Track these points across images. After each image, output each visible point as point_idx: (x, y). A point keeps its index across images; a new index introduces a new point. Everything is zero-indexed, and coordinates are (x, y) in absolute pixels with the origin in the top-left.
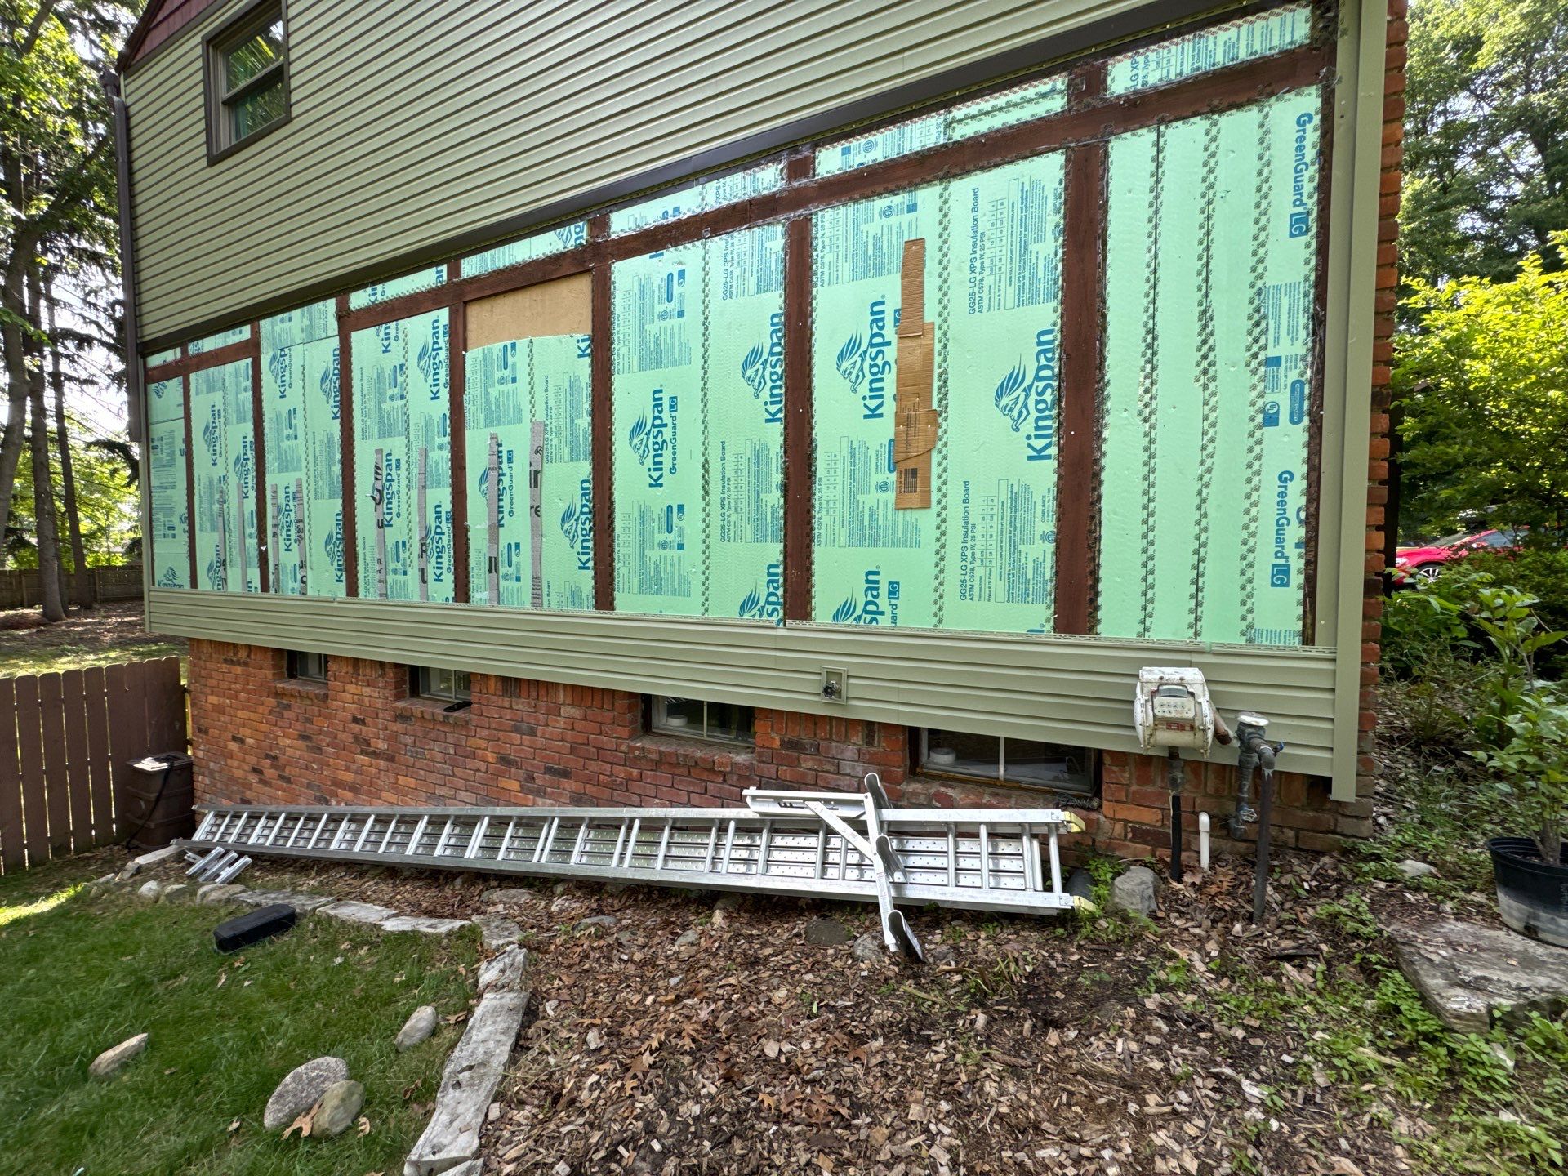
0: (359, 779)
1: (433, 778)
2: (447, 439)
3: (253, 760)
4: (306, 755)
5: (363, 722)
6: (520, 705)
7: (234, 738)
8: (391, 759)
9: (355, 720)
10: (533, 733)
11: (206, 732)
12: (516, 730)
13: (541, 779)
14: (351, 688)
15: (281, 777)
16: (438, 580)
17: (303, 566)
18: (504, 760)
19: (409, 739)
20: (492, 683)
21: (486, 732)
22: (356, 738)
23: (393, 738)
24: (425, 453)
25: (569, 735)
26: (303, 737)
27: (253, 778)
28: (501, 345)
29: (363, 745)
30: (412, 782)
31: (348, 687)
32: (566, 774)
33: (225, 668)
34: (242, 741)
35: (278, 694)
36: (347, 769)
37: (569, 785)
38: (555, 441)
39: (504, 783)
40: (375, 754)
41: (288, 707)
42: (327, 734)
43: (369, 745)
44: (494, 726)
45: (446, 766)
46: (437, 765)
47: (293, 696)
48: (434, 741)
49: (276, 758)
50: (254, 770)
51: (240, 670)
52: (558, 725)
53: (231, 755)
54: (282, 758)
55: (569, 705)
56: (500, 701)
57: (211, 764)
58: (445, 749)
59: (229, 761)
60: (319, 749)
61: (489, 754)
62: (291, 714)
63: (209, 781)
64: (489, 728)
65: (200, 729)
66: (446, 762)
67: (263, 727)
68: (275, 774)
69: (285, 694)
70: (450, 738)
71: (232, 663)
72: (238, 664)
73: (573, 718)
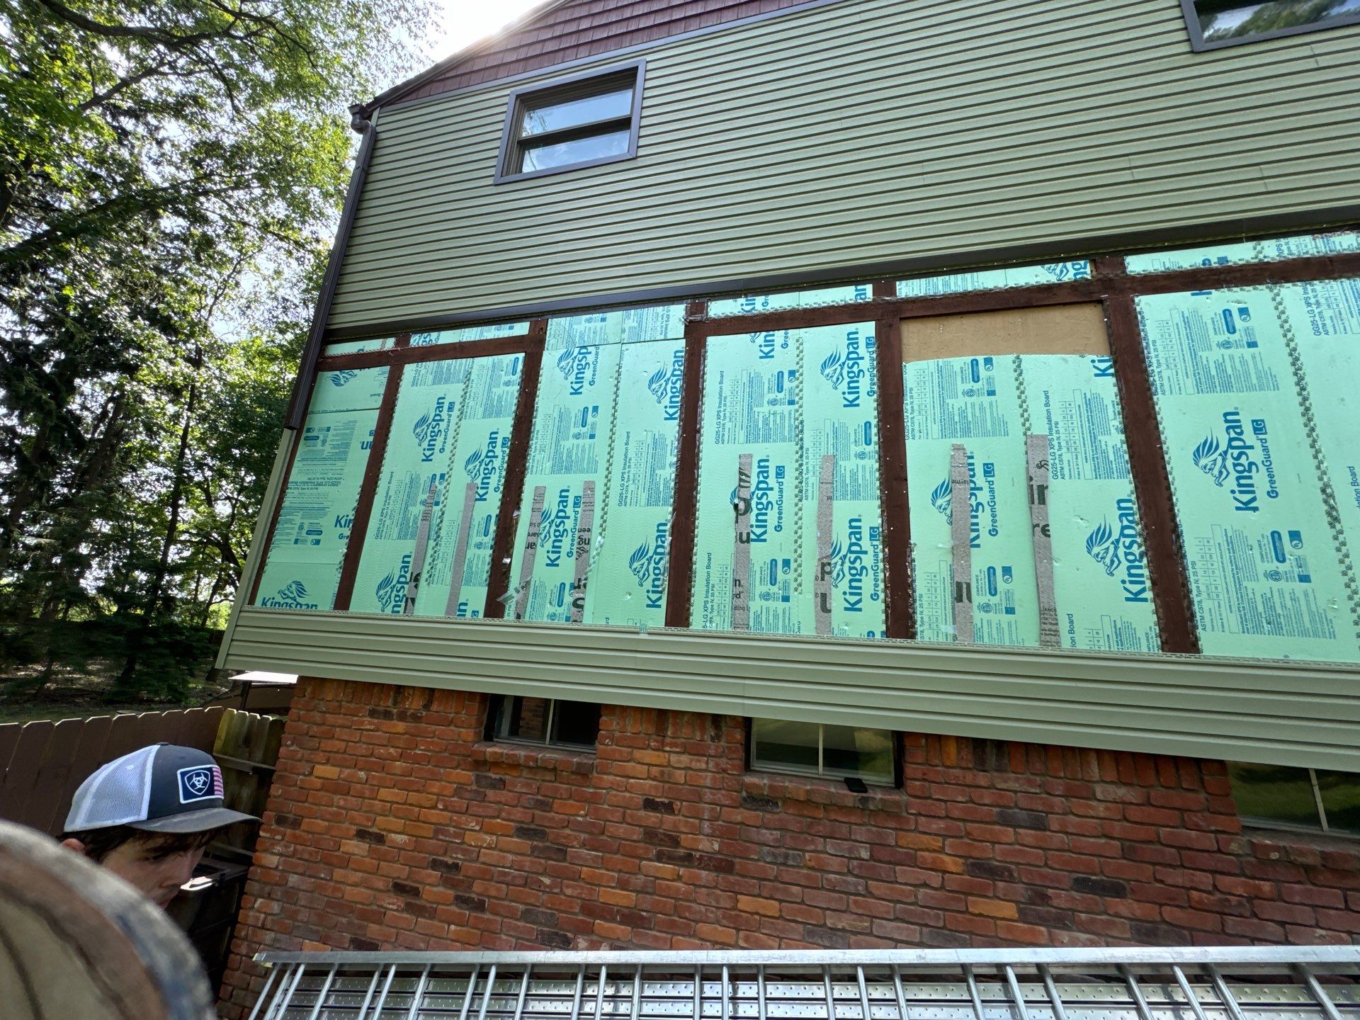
0: (646, 902)
1: (821, 898)
2: (873, 448)
3: (399, 871)
4: (527, 862)
5: (669, 808)
6: (1012, 782)
7: (362, 835)
8: (723, 866)
9: (650, 804)
10: (1039, 824)
11: (296, 824)
12: (1006, 821)
13: (1062, 899)
14: (649, 756)
15: (460, 900)
16: (853, 608)
17: (579, 585)
18: (979, 867)
19: (768, 835)
20: (952, 749)
21: (942, 824)
22: (651, 835)
23: (732, 834)
24: (831, 461)
25: (1118, 828)
26: (523, 832)
27: (393, 903)
28: (969, 359)
30: (772, 907)
31: (638, 754)
32: (1117, 890)
33: (368, 723)
34: (380, 839)
35: (480, 764)
36: (623, 885)
37: (1125, 906)
38: (1066, 457)
39: (980, 905)
40: (687, 860)
41: (501, 784)
42: (579, 827)
43: (676, 842)
44: (956, 814)
45: (850, 879)
46: (831, 876)
47: (515, 766)
48: (825, 837)
49: (456, 867)
50: (399, 888)
51: (401, 726)
52: (1092, 813)
53: (345, 862)
54: (471, 868)
55: (1112, 782)
56: (969, 777)
57: (293, 879)
58: (850, 850)
59: (339, 873)
60: (562, 852)
61: (946, 858)
62: (503, 795)
63: (275, 907)
64: (947, 817)
65: (281, 820)
66: (850, 872)
67: (434, 816)
68: (451, 893)
69: (496, 764)
70: (861, 833)
71: (387, 715)
72: (402, 717)
73: (1123, 803)
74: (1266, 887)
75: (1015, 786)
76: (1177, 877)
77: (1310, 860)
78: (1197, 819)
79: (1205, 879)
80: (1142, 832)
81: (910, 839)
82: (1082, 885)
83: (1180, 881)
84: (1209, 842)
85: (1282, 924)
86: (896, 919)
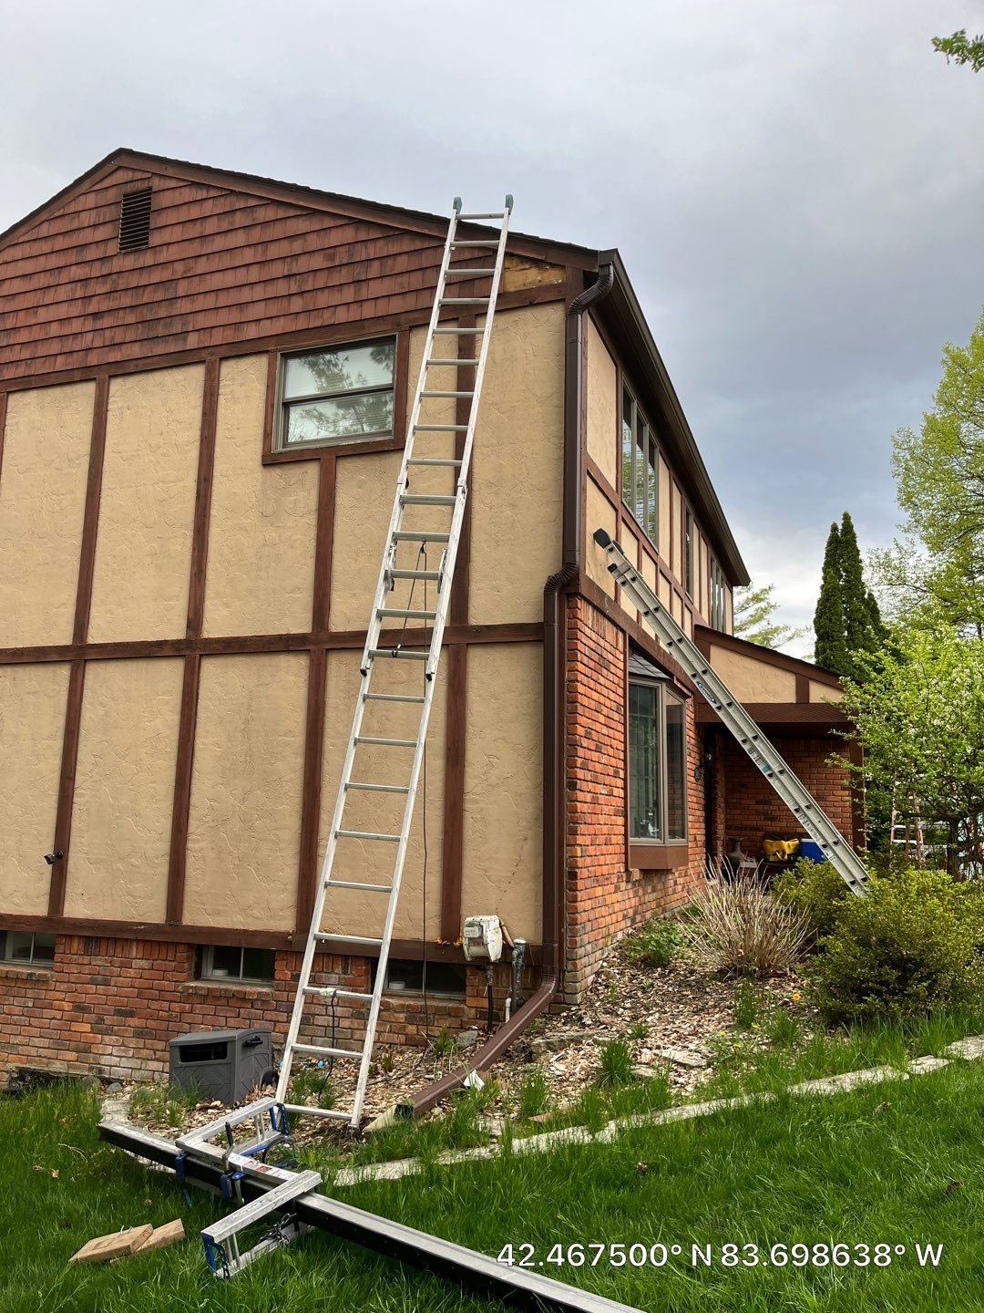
6: (98, 961)
10: (107, 983)
12: (93, 982)
13: (109, 1020)
18: (79, 1008)
20: (76, 944)
21: (66, 986)
32: (131, 1014)
37: (134, 1022)
39: (75, 1026)
44: (72, 980)
45: (23, 1018)
46: (15, 1017)
48: (14, 997)
52: (129, 975)
55: (139, 959)
56: (81, 960)
58: (24, 1003)
61: (65, 1003)
64: (69, 982)
66: (23, 1015)
70: (30, 993)
73: (142, 969)
74: (187, 1006)
75: (99, 963)
76: (155, 1005)
77: (203, 992)
78: (169, 975)
79: (166, 1005)
80: (147, 984)
81: (51, 994)
82: (118, 1013)
83: (156, 1007)
84: (172, 986)
85: (189, 1024)
86: (41, 1037)
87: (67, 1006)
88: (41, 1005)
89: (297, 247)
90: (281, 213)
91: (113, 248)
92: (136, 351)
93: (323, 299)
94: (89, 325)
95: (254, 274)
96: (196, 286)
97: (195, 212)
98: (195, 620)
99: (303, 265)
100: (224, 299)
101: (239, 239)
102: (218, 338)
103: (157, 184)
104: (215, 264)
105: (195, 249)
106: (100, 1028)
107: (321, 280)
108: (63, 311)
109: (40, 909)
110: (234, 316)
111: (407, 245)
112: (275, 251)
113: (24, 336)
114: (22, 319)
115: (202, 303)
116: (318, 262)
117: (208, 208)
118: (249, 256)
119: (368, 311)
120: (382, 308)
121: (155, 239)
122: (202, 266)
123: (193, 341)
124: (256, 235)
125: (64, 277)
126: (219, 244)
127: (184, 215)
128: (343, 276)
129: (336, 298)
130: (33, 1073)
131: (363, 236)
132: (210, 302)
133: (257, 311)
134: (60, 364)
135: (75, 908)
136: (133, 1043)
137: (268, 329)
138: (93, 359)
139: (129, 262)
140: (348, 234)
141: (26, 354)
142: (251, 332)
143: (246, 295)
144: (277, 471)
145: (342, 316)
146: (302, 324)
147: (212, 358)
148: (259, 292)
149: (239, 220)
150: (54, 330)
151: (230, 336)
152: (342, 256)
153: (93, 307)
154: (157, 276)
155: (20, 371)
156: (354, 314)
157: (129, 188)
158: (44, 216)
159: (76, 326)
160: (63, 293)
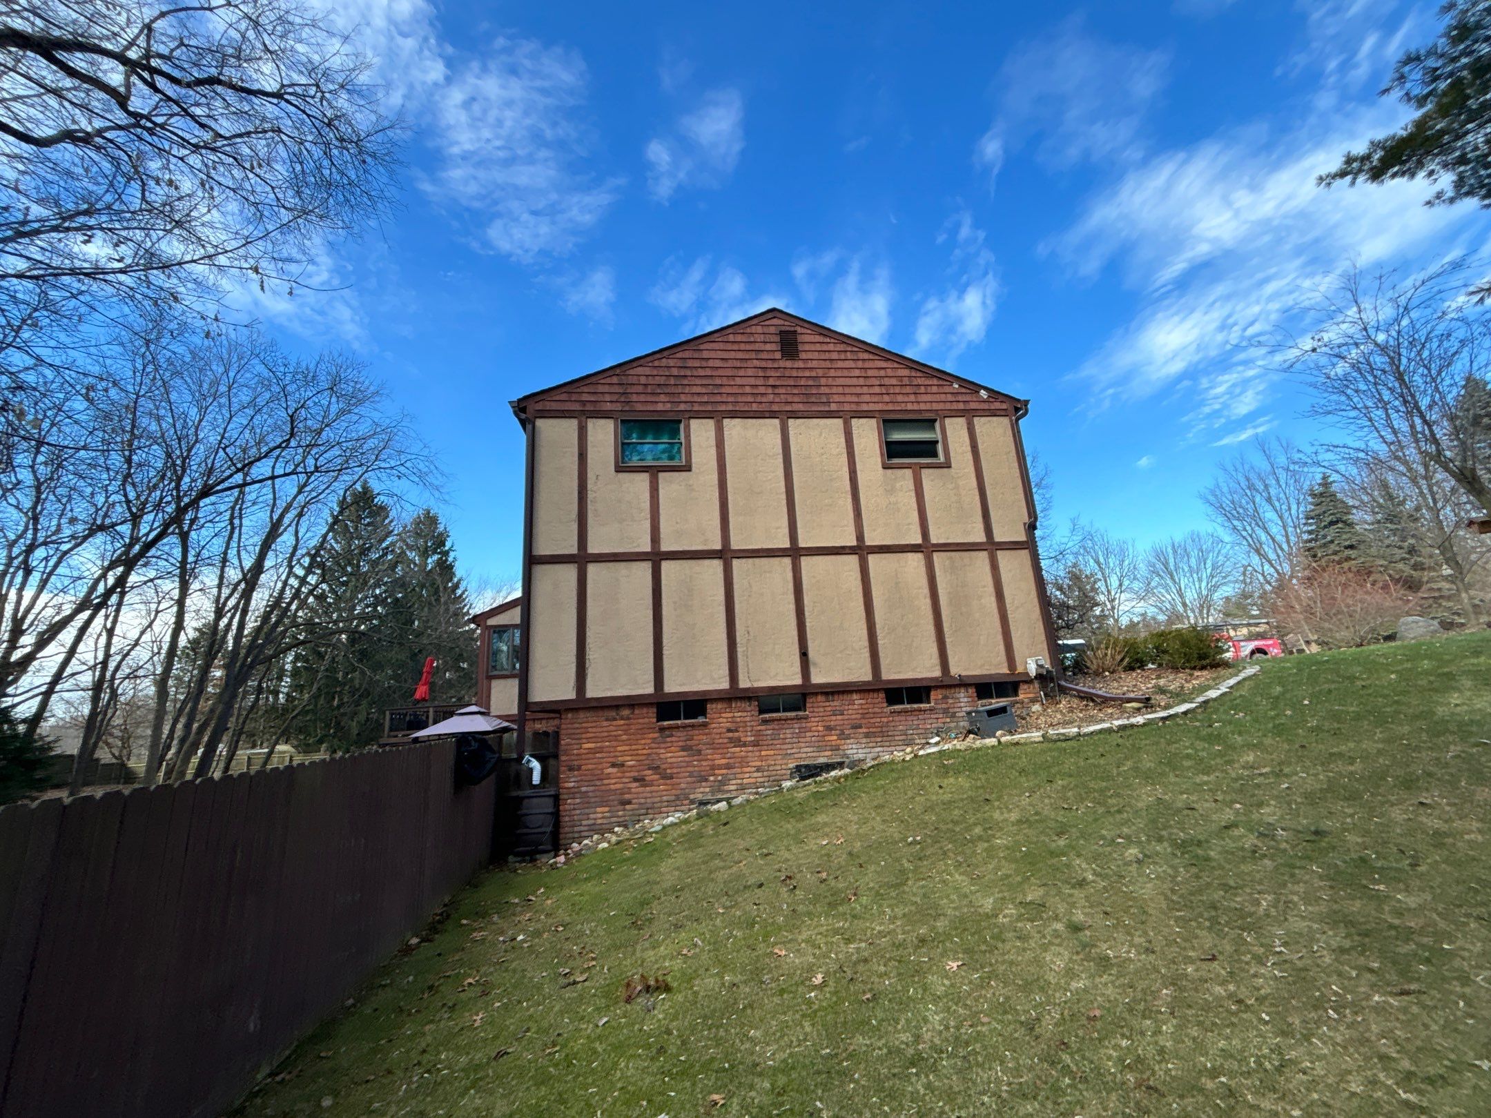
0: (731, 761)
3: (634, 774)
4: (687, 759)
5: (736, 730)
7: (614, 765)
8: (756, 744)
9: (729, 730)
11: (579, 768)
13: (847, 732)
14: (726, 715)
15: (663, 778)
19: (769, 732)
20: (819, 697)
21: (817, 719)
22: (731, 740)
23: (758, 734)
25: (860, 711)
26: (684, 749)
29: (738, 743)
30: (772, 752)
31: (722, 715)
32: (860, 727)
33: (605, 724)
34: (623, 765)
35: (662, 729)
36: (724, 757)
37: (862, 730)
39: (828, 738)
40: (745, 745)
41: (672, 736)
42: (705, 743)
43: (740, 741)
44: (821, 715)
45: (794, 739)
46: (789, 740)
47: (677, 727)
48: (786, 729)
49: (658, 767)
50: (636, 780)
51: (622, 722)
52: (854, 708)
53: (609, 776)
54: (663, 766)
55: (859, 699)
56: (825, 704)
57: (584, 789)
58: (794, 731)
59: (606, 782)
60: (699, 752)
61: (819, 727)
62: (673, 739)
63: (578, 801)
64: (819, 717)
65: (571, 769)
66: (793, 737)
67: (645, 752)
68: (657, 777)
69: (670, 728)
70: (796, 726)
71: (615, 719)
72: (622, 719)
73: (861, 704)
74: (891, 719)
75: (835, 704)
76: (872, 721)
77: (898, 710)
78: (876, 705)
79: (878, 720)
80: (865, 711)
81: (810, 724)
82: (852, 727)
84: (879, 710)
85: (893, 727)
86: (807, 747)
87: (821, 729)
88: (803, 731)
89: (882, 373)
90: (871, 357)
91: (778, 355)
92: (801, 407)
93: (900, 398)
94: (770, 390)
95: (861, 381)
96: (830, 382)
97: (825, 347)
98: (860, 537)
99: (887, 381)
100: (847, 390)
101: (851, 364)
102: (847, 407)
103: (799, 330)
104: (839, 373)
105: (828, 364)
106: (843, 736)
107: (897, 390)
108: (753, 381)
109: (798, 681)
110: (855, 399)
111: (935, 382)
112: (870, 373)
113: (729, 390)
114: (725, 381)
115: (834, 390)
116: (894, 382)
117: (831, 347)
118: (857, 373)
119: (923, 407)
120: (928, 407)
121: (803, 356)
122: (832, 373)
123: (833, 407)
124: (860, 364)
125: (749, 364)
126: (840, 364)
127: (818, 347)
128: (908, 390)
129: (906, 399)
130: (806, 766)
131: (913, 374)
132: (840, 390)
133: (866, 398)
134: (755, 407)
135: (817, 678)
136: (864, 740)
137: (872, 407)
138: (775, 408)
139: (789, 364)
140: (906, 372)
141: (731, 399)
142: (865, 407)
143: (858, 390)
144: (890, 471)
145: (910, 407)
146: (890, 407)
147: (848, 416)
148: (865, 390)
149: (849, 355)
150: (748, 390)
151: (854, 407)
152: (906, 381)
153: (771, 382)
154: (807, 374)
155: (730, 407)
156: (916, 407)
157: (783, 328)
158: (730, 331)
159: (762, 390)
160: (750, 372)
